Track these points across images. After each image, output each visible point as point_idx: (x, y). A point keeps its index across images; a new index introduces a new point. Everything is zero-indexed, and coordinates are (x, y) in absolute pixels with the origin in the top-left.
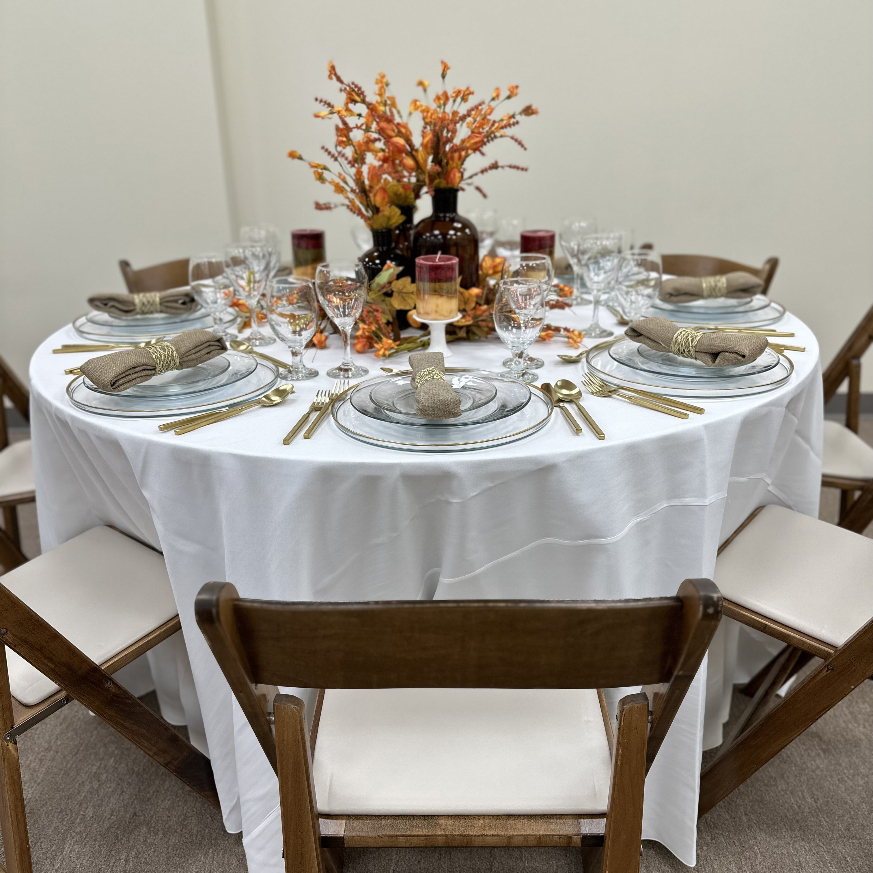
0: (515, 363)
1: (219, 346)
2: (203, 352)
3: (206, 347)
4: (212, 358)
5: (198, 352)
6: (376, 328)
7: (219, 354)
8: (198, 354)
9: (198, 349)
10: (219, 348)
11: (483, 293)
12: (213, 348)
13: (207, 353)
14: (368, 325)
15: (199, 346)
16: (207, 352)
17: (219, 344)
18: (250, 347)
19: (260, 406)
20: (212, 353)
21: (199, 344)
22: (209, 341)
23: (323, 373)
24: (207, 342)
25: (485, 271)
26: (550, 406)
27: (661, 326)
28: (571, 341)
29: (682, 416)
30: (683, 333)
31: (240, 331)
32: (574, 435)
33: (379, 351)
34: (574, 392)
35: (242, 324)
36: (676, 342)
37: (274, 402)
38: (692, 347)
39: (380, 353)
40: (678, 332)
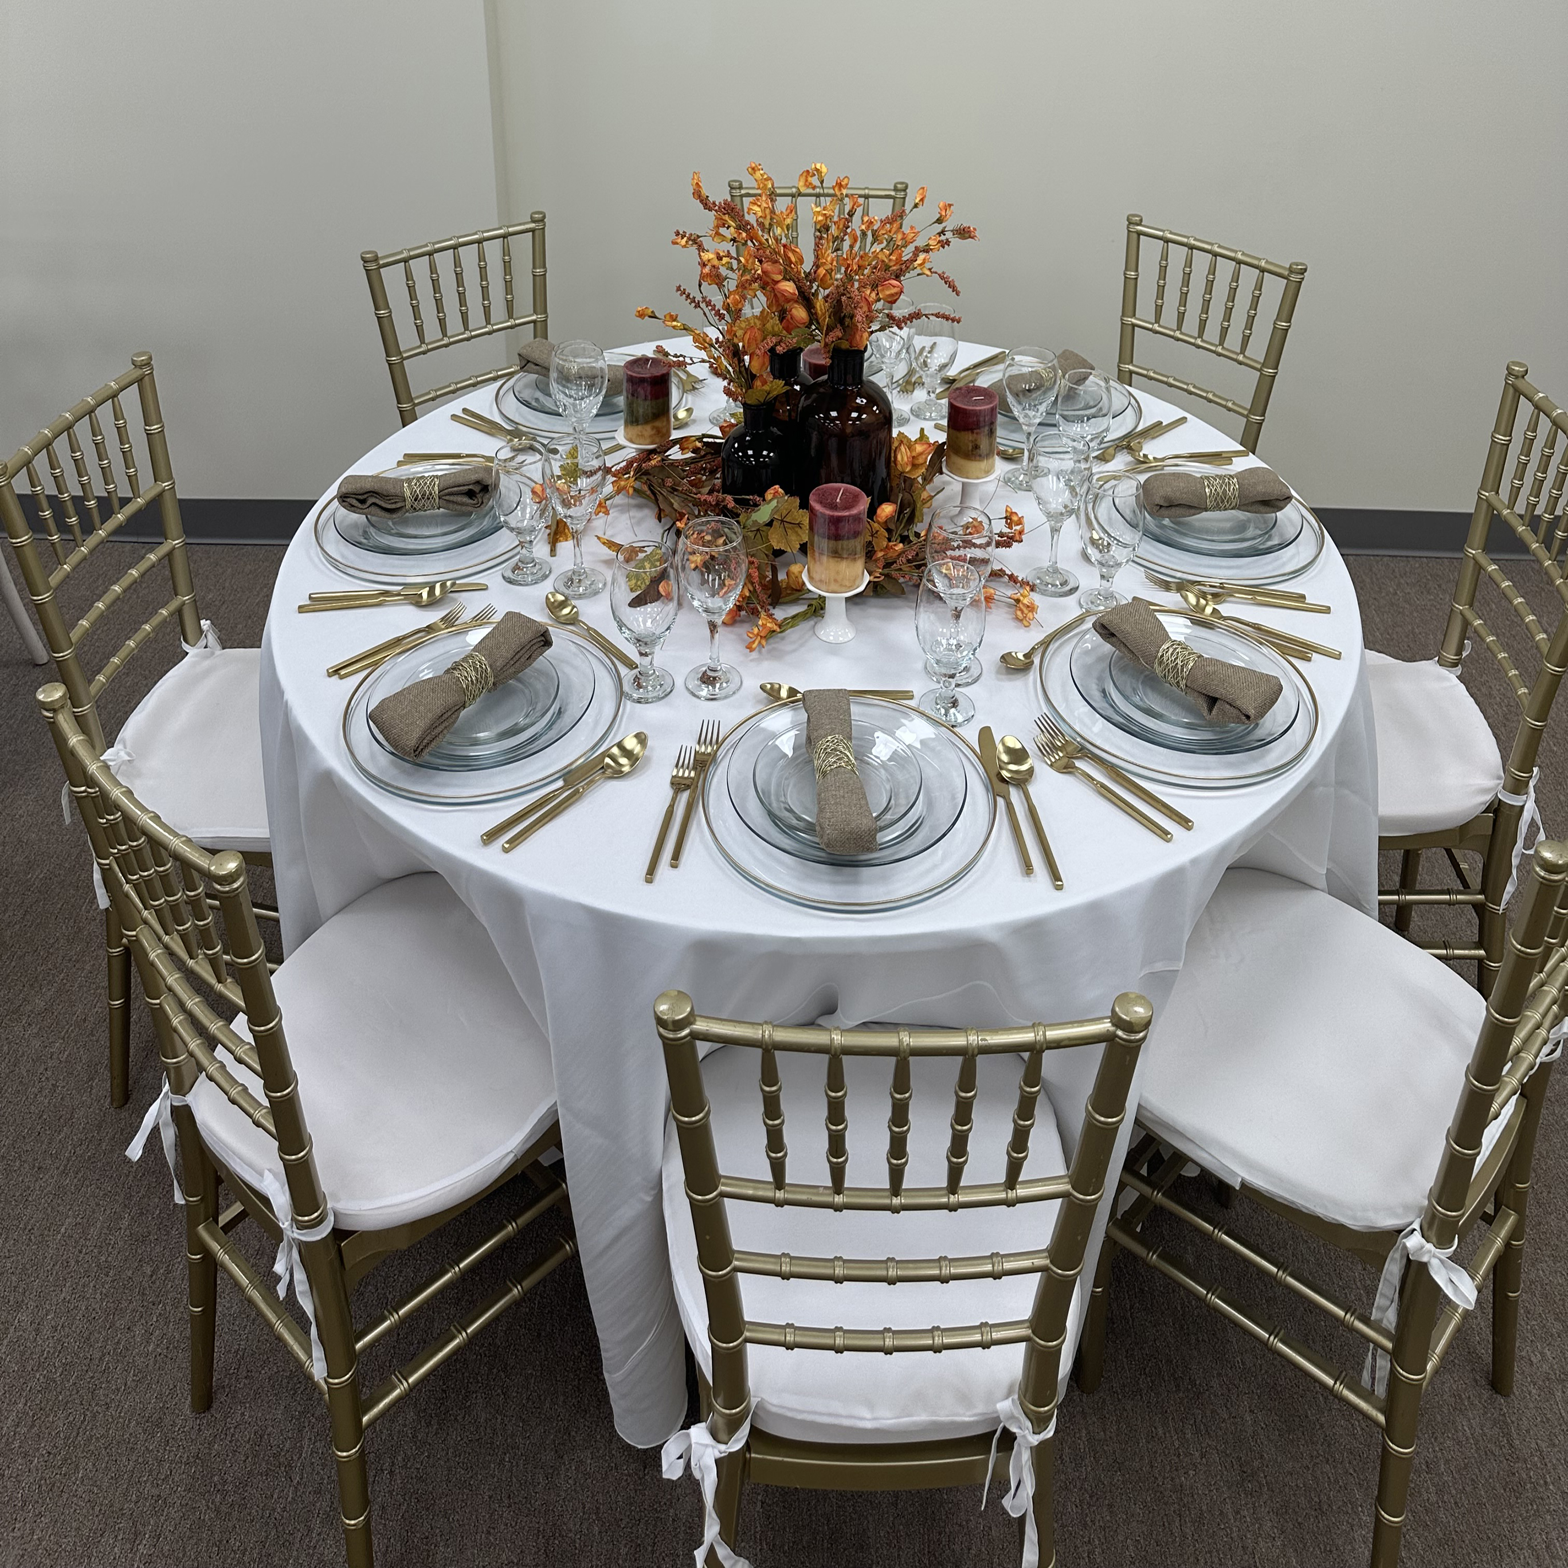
1: (542, 641)
2: (523, 659)
3: (527, 651)
5: (517, 661)
7: (543, 655)
8: (517, 664)
9: (517, 657)
10: (542, 643)
12: (535, 647)
13: (528, 659)
15: (519, 652)
17: (543, 638)
18: (575, 610)
19: (604, 778)
20: (534, 656)
22: (531, 641)
23: (680, 684)
24: (528, 643)
25: (899, 467)
26: (991, 796)
27: (1141, 631)
28: (1019, 613)
29: (1164, 836)
30: (1171, 650)
31: (553, 552)
32: (1023, 876)
33: (754, 642)
34: (1024, 767)
35: (554, 527)
36: (1161, 663)
37: (623, 769)
38: (1182, 678)
39: (754, 646)
40: (1165, 647)
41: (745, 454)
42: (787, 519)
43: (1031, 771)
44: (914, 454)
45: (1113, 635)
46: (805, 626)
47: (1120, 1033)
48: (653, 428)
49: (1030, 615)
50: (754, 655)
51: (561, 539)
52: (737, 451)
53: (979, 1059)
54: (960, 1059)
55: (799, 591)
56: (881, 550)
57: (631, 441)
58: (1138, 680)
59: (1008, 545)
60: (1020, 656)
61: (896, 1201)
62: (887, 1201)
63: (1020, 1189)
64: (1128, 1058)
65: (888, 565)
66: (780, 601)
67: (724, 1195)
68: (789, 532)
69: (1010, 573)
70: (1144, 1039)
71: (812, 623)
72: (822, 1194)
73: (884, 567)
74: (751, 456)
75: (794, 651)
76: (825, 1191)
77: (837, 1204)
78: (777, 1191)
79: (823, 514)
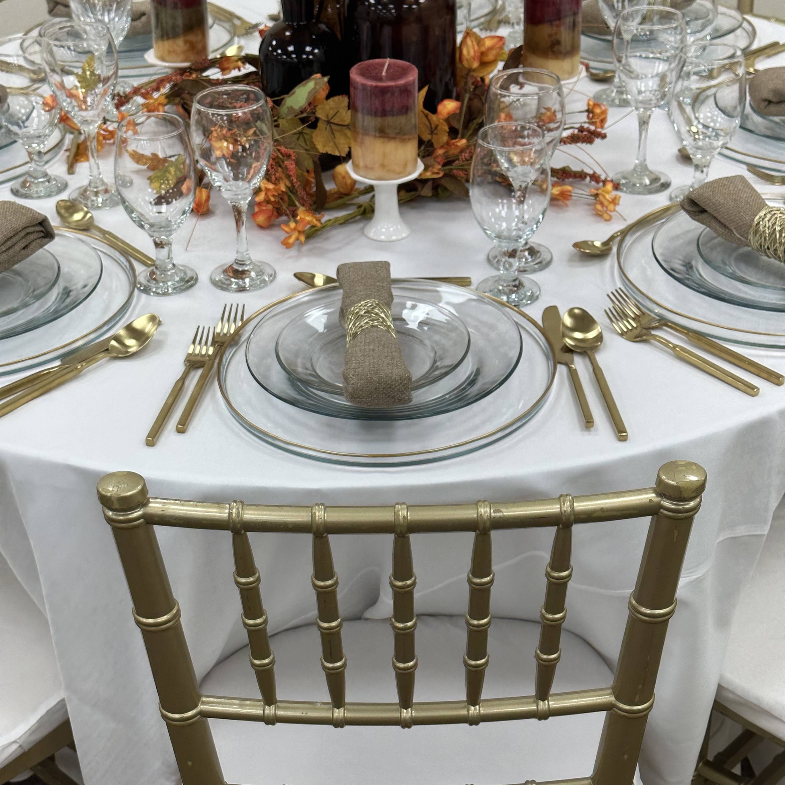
0: (504, 266)
1: (42, 231)
2: (17, 248)
3: (23, 238)
4: (31, 254)
5: (10, 248)
6: (287, 187)
7: (42, 246)
8: (11, 252)
9: (9, 243)
10: (42, 234)
11: (461, 108)
12: (32, 237)
13: (24, 248)
14: (275, 184)
15: (11, 238)
16: (23, 245)
17: (41, 229)
18: (89, 215)
19: (107, 358)
20: (32, 246)
21: (12, 234)
22: (26, 228)
23: (204, 277)
24: (23, 229)
25: (465, 63)
26: (551, 363)
27: (735, 200)
28: (599, 207)
29: (749, 390)
30: (768, 216)
31: (71, 170)
32: (582, 430)
33: (290, 237)
34: (591, 335)
35: (73, 150)
36: (756, 232)
37: (129, 350)
38: (780, 243)
39: (291, 241)
40: (762, 214)
41: (285, 52)
42: (336, 120)
43: (599, 338)
44: (483, 49)
45: (703, 211)
46: (352, 229)
47: (667, 504)
48: (186, 42)
49: (611, 207)
50: (293, 252)
51: (83, 159)
52: (275, 49)
53: (494, 534)
54: (471, 535)
55: (347, 195)
56: (442, 147)
57: (163, 59)
58: (730, 255)
59: (590, 141)
60: (598, 244)
61: (406, 714)
62: (396, 715)
63: (553, 700)
64: (676, 534)
65: (448, 163)
66: (327, 206)
67: (206, 715)
68: (337, 135)
69: (591, 172)
70: (696, 509)
71: (361, 225)
72: (319, 709)
73: (444, 165)
74: (292, 52)
75: (340, 248)
76: (323, 706)
77: (337, 719)
78: (267, 707)
79: (364, 86)
